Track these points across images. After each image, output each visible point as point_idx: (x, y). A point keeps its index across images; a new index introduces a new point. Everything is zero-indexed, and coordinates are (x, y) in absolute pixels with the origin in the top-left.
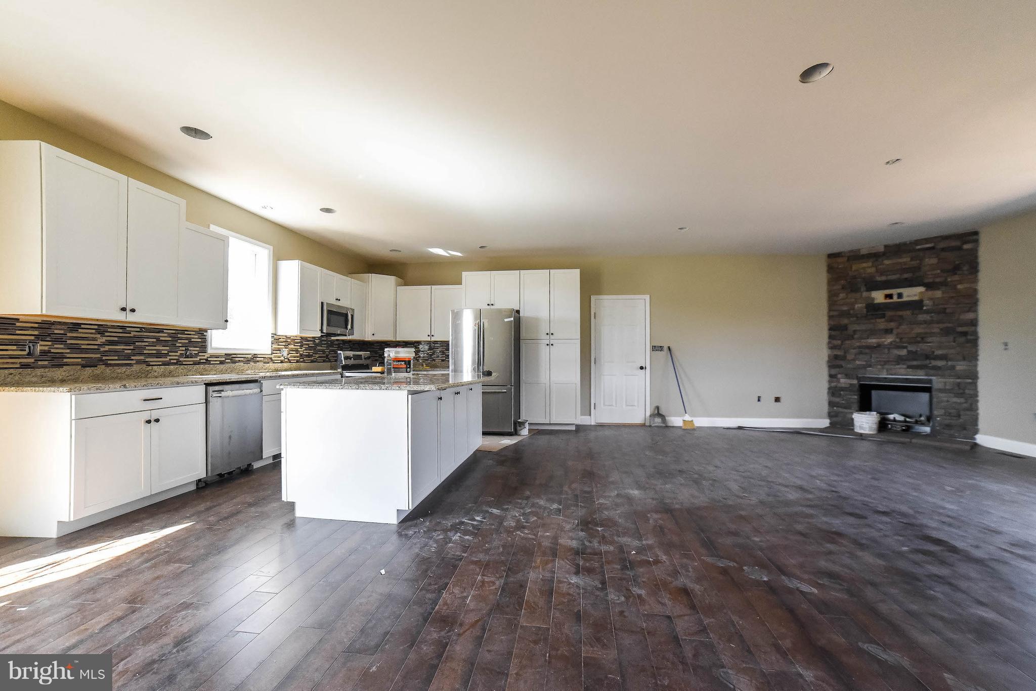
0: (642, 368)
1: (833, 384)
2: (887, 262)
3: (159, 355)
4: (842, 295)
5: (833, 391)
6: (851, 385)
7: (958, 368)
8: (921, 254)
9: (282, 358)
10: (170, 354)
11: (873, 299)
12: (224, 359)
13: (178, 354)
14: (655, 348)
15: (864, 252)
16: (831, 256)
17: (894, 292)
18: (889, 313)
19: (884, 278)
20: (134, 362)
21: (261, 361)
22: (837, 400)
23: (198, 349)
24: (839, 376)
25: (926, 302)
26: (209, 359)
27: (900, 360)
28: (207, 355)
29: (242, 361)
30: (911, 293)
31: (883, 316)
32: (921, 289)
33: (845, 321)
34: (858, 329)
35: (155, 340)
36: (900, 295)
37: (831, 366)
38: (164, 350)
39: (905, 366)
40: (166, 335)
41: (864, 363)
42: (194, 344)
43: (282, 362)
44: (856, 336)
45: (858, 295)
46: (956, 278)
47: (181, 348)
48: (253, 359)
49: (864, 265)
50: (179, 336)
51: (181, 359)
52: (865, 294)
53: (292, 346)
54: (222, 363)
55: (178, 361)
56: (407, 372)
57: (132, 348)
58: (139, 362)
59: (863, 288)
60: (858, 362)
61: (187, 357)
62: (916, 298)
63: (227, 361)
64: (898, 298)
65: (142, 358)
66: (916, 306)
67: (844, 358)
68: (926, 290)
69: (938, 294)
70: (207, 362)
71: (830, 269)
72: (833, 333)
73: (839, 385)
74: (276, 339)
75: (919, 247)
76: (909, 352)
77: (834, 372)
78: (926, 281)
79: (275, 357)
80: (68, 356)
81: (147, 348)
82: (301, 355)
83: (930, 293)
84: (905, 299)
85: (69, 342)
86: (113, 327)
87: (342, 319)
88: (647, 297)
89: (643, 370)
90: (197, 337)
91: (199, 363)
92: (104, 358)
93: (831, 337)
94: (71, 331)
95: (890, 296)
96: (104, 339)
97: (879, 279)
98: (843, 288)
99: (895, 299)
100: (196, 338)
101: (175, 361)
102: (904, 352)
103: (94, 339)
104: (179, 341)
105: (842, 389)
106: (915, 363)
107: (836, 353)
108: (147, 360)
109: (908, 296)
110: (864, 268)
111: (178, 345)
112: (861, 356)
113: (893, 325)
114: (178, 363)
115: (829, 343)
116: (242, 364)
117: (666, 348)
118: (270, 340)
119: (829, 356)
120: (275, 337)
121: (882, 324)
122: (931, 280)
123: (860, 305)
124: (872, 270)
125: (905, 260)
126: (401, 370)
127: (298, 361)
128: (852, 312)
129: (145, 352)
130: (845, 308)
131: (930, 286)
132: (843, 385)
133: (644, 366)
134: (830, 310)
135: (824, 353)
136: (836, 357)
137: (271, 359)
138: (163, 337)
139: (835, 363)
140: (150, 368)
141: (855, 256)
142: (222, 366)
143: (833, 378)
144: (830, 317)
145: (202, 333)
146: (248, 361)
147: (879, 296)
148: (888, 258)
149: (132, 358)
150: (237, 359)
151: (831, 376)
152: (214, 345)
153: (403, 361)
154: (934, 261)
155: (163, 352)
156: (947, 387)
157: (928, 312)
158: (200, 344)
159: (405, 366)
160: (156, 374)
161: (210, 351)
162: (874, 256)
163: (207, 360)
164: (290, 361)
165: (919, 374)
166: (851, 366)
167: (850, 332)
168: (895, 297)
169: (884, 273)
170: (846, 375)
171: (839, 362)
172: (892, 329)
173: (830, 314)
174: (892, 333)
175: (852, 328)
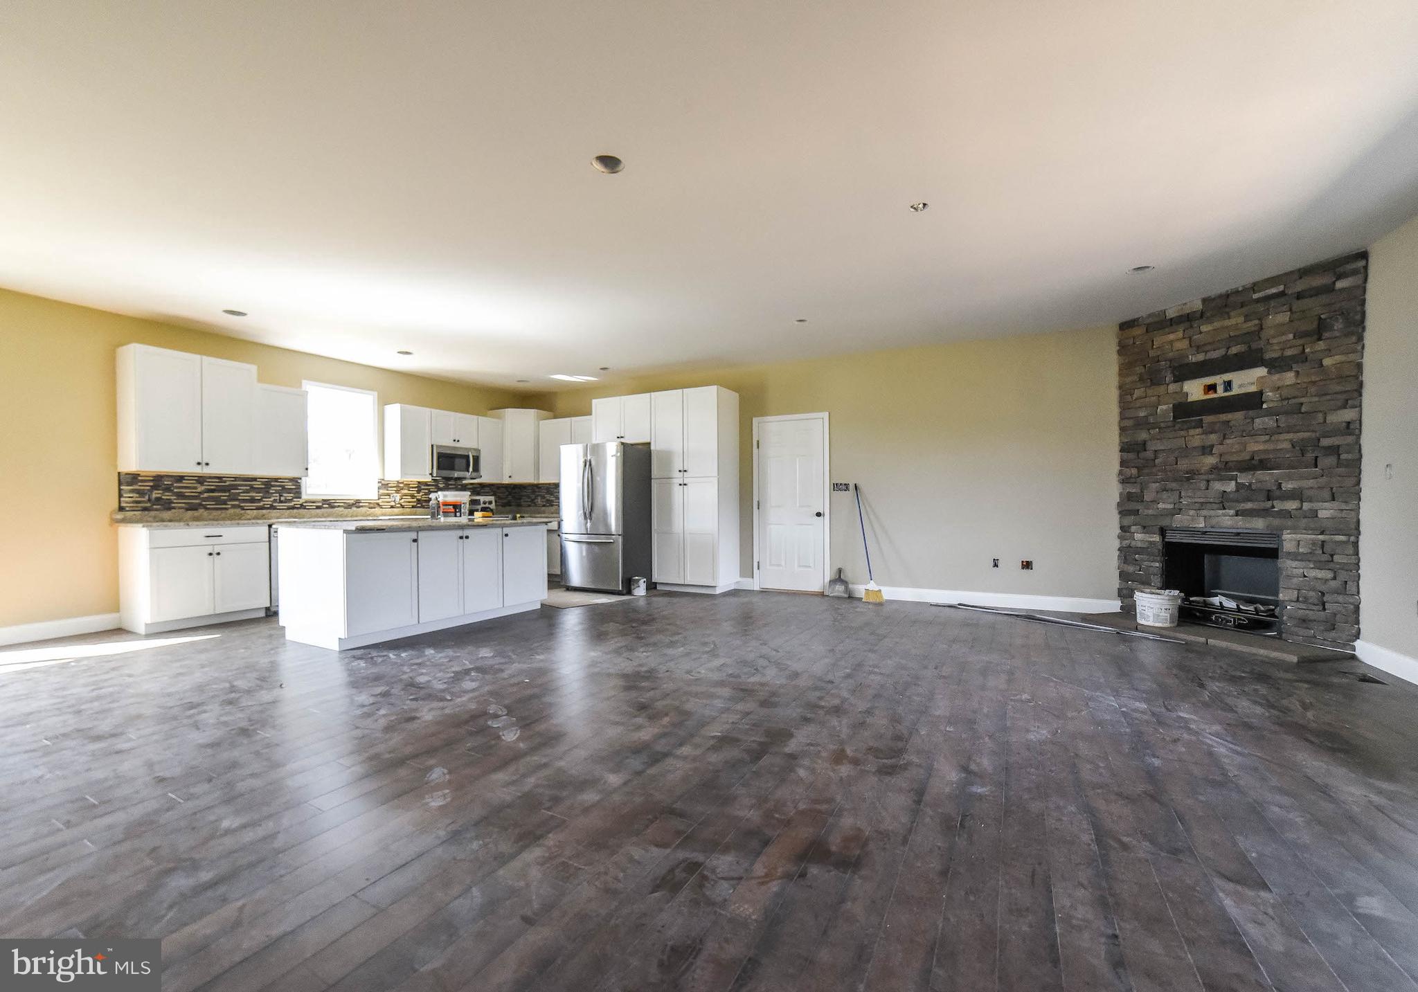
0: (819, 515)
1: (1126, 542)
2: (1204, 328)
3: (252, 500)
4: (1137, 393)
5: (1127, 554)
6: (1151, 543)
7: (1322, 514)
8: (1261, 308)
9: (393, 504)
10: (264, 499)
11: (1186, 395)
12: (320, 504)
13: (272, 499)
14: (837, 487)
15: (1171, 314)
16: (1125, 326)
17: (1218, 380)
18: (1208, 419)
19: (1200, 357)
20: (229, 506)
21: (365, 506)
22: (1131, 569)
23: (292, 495)
24: (1133, 529)
25: (1269, 394)
26: (304, 504)
27: (1223, 501)
28: (301, 501)
29: (342, 506)
30: (1245, 381)
31: (1200, 424)
32: (1261, 371)
33: (1143, 435)
34: (1161, 447)
35: (248, 488)
36: (1228, 385)
37: (1123, 513)
38: (258, 496)
39: (1232, 512)
40: (259, 483)
41: (1171, 506)
42: (289, 491)
43: (392, 507)
44: (1157, 461)
45: (1162, 389)
46: (1321, 345)
47: (274, 495)
48: (357, 503)
49: (1172, 337)
50: (273, 483)
51: (274, 504)
52: (1173, 387)
53: (406, 491)
54: (318, 507)
55: (272, 506)
56: (456, 516)
57: (227, 494)
58: (234, 506)
59: (1169, 378)
60: (1161, 506)
61: (281, 502)
62: (1253, 389)
63: (324, 506)
65: (237, 503)
66: (1252, 402)
67: (1138, 498)
68: (1269, 372)
69: (1289, 378)
70: (302, 506)
71: (1123, 349)
72: (1127, 456)
73: (1133, 543)
74: (384, 485)
75: (1255, 296)
76: (1239, 487)
77: (1127, 522)
78: (1267, 356)
79: (383, 502)
80: (175, 501)
81: (242, 494)
82: (418, 500)
83: (1276, 377)
84: (1236, 391)
85: (175, 490)
86: (210, 478)
87: (464, 461)
88: (826, 415)
89: (821, 518)
90: (290, 484)
91: (293, 508)
92: (204, 503)
93: (1123, 463)
94: (177, 482)
95: (1212, 388)
96: (203, 488)
97: (1193, 359)
98: (1141, 379)
99: (1220, 392)
100: (290, 486)
101: (269, 506)
102: (1231, 487)
103: (195, 488)
104: (272, 488)
105: (1139, 551)
106: (1249, 505)
107: (1129, 490)
108: (242, 505)
109: (1240, 386)
110: (1171, 342)
111: (271, 491)
112: (1165, 495)
113: (1213, 438)
114: (272, 507)
115: (1120, 473)
116: (342, 509)
117: (852, 487)
118: (377, 485)
119: (1121, 494)
120: (383, 482)
121: (1196, 438)
122: (1277, 354)
123: (1164, 407)
124: (1183, 345)
125: (1232, 322)
126: (449, 514)
127: (413, 507)
128: (1152, 418)
129: (240, 498)
130: (1142, 414)
131: (1275, 366)
132: (1139, 545)
133: (822, 513)
134: (1123, 417)
135: (1113, 492)
136: (1129, 497)
137: (378, 504)
138: (257, 484)
139: (1129, 507)
140: (243, 511)
141: (1161, 323)
142: (318, 511)
143: (1125, 532)
144: (1123, 429)
145: (296, 481)
146: (349, 506)
147: (1194, 390)
148: (1210, 321)
149: (228, 503)
150: (336, 504)
151: (1123, 528)
152: (310, 491)
153: (451, 505)
154: (1283, 317)
155: (257, 498)
156: (1301, 550)
157: (1270, 413)
158: (294, 491)
159: (453, 510)
160: (248, 517)
161: (304, 497)
162: (1187, 319)
163: (301, 505)
164: (403, 507)
165: (1259, 524)
166: (1150, 512)
167: (1149, 454)
168: (1220, 389)
169: (1199, 349)
170: (1144, 527)
171: (1133, 506)
172: (1212, 446)
173: (1122, 425)
174: (1211, 453)
175: (1153, 446)
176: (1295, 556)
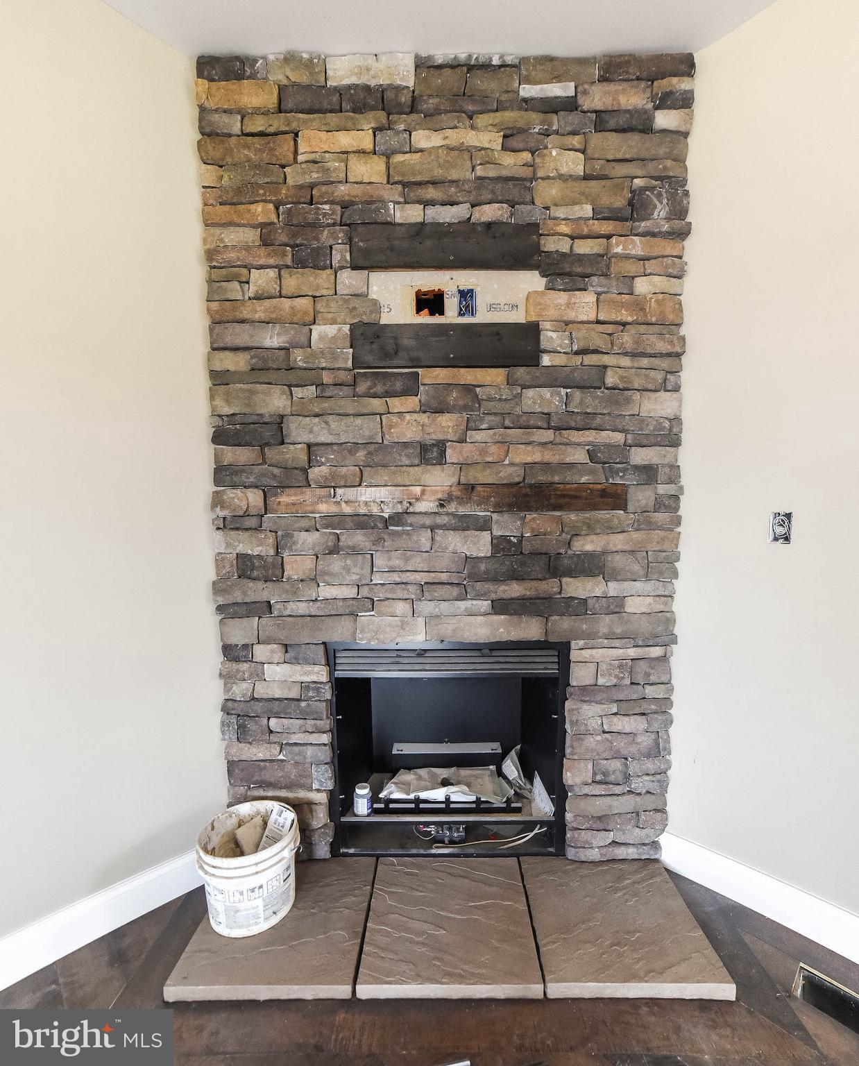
1: (241, 690)
2: (423, 139)
4: (261, 280)
5: (246, 717)
6: (305, 687)
7: (631, 605)
8: (535, 122)
11: (376, 306)
15: (341, 73)
17: (448, 281)
18: (434, 376)
19: (412, 214)
24: (260, 652)
25: (550, 337)
27: (475, 573)
30: (501, 297)
31: (411, 388)
32: (532, 281)
33: (275, 401)
34: (324, 437)
36: (466, 296)
37: (227, 611)
41: (350, 592)
44: (315, 473)
45: (322, 279)
46: (635, 246)
49: (345, 140)
52: (349, 280)
59: (340, 254)
60: (326, 592)
62: (519, 317)
64: (461, 314)
66: (516, 348)
67: (273, 571)
68: (549, 288)
69: (584, 305)
72: (232, 454)
73: (262, 690)
75: (527, 91)
76: (500, 544)
77: (238, 634)
78: (552, 247)
83: (562, 298)
84: (482, 316)
93: (223, 474)
95: (430, 302)
99: (451, 314)
105: (279, 707)
106: (513, 590)
107: (241, 548)
109: (492, 307)
112: (336, 564)
113: (447, 424)
115: (217, 501)
119: (219, 560)
122: (564, 246)
123: (331, 330)
124: (370, 171)
125: (472, 138)
128: (298, 357)
130: (272, 339)
131: (562, 273)
132: (278, 693)
136: (245, 567)
143: (236, 660)
144: (218, 380)
151: (231, 652)
154: (574, 164)
156: (600, 683)
157: (555, 379)
165: (530, 630)
166: (302, 608)
167: (295, 453)
168: (451, 304)
169: (410, 188)
170: (286, 647)
171: (258, 591)
172: (441, 446)
173: (218, 367)
174: (441, 460)
175: (302, 431)
176: (589, 693)
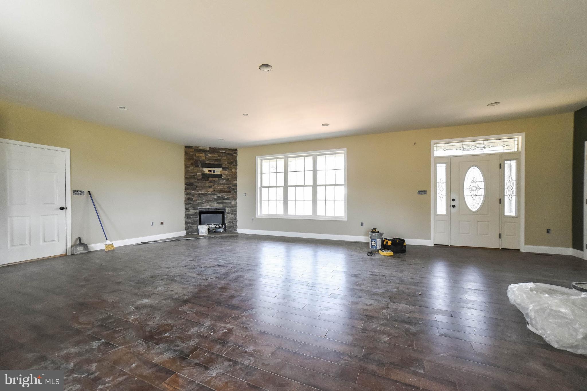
1: (187, 213)
2: (210, 155)
4: (191, 168)
5: (187, 216)
6: (195, 212)
7: (232, 203)
8: (221, 154)
11: (204, 171)
14: (75, 192)
15: (201, 148)
16: (186, 147)
17: (212, 169)
18: (210, 179)
19: (209, 162)
22: (189, 220)
24: (190, 208)
25: (223, 175)
27: (215, 200)
30: (218, 171)
31: (208, 180)
32: (221, 169)
33: (193, 181)
34: (198, 185)
36: (214, 171)
37: (186, 204)
39: (216, 203)
41: (201, 202)
44: (197, 189)
45: (198, 169)
46: (232, 167)
49: (201, 155)
52: (201, 168)
59: (200, 166)
60: (198, 202)
62: (220, 173)
64: (213, 172)
66: (219, 176)
67: (192, 199)
69: (227, 172)
71: (186, 153)
72: (188, 186)
73: (190, 213)
75: (220, 151)
76: (218, 196)
77: (187, 207)
78: (223, 166)
83: (224, 171)
84: (216, 173)
93: (186, 189)
95: (210, 171)
97: (207, 162)
98: (192, 164)
99: (212, 173)
102: (216, 197)
105: (192, 215)
106: (219, 201)
107: (188, 197)
110: (201, 156)
112: (199, 198)
113: (212, 184)
115: (185, 192)
119: (185, 199)
121: (208, 183)
122: (224, 166)
123: (199, 174)
124: (204, 158)
125: (215, 156)
128: (196, 177)
130: (193, 175)
131: (224, 169)
132: (192, 213)
133: (64, 207)
134: (186, 175)
135: (182, 197)
136: (189, 199)
139: (188, 202)
141: (197, 150)
144: (186, 178)
147: (206, 170)
148: (210, 153)
151: (186, 209)
154: (225, 158)
156: (229, 211)
157: (223, 180)
162: (204, 151)
165: (221, 206)
166: (195, 203)
167: (195, 186)
168: (212, 172)
169: (208, 160)
170: (193, 208)
171: (190, 201)
172: (211, 186)
173: (186, 177)
174: (211, 188)
175: (196, 184)
176: (228, 213)
